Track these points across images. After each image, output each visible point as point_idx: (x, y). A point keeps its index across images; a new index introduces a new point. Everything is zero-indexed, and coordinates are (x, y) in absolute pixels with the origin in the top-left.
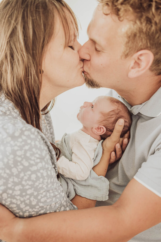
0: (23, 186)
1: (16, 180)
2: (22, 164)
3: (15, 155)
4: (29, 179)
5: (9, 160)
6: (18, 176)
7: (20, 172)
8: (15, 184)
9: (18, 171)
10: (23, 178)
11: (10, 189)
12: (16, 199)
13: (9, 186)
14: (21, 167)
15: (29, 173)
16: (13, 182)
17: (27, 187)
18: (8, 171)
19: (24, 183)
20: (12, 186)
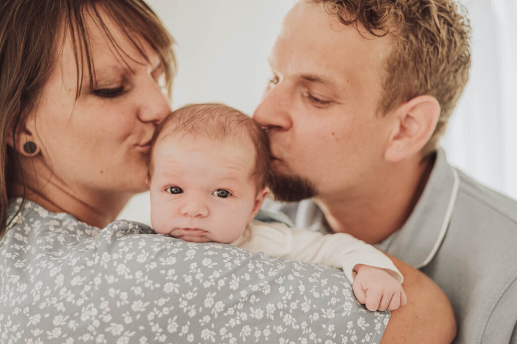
0: (212, 289)
1: (190, 296)
2: (168, 268)
3: (142, 267)
4: (207, 272)
5: (141, 284)
6: (185, 288)
7: (180, 280)
8: (198, 301)
9: (175, 282)
10: (195, 281)
11: (199, 316)
12: (229, 317)
13: (192, 314)
14: (172, 271)
15: (194, 265)
16: (190, 303)
17: (222, 283)
18: (162, 301)
19: (207, 285)
20: (197, 308)
